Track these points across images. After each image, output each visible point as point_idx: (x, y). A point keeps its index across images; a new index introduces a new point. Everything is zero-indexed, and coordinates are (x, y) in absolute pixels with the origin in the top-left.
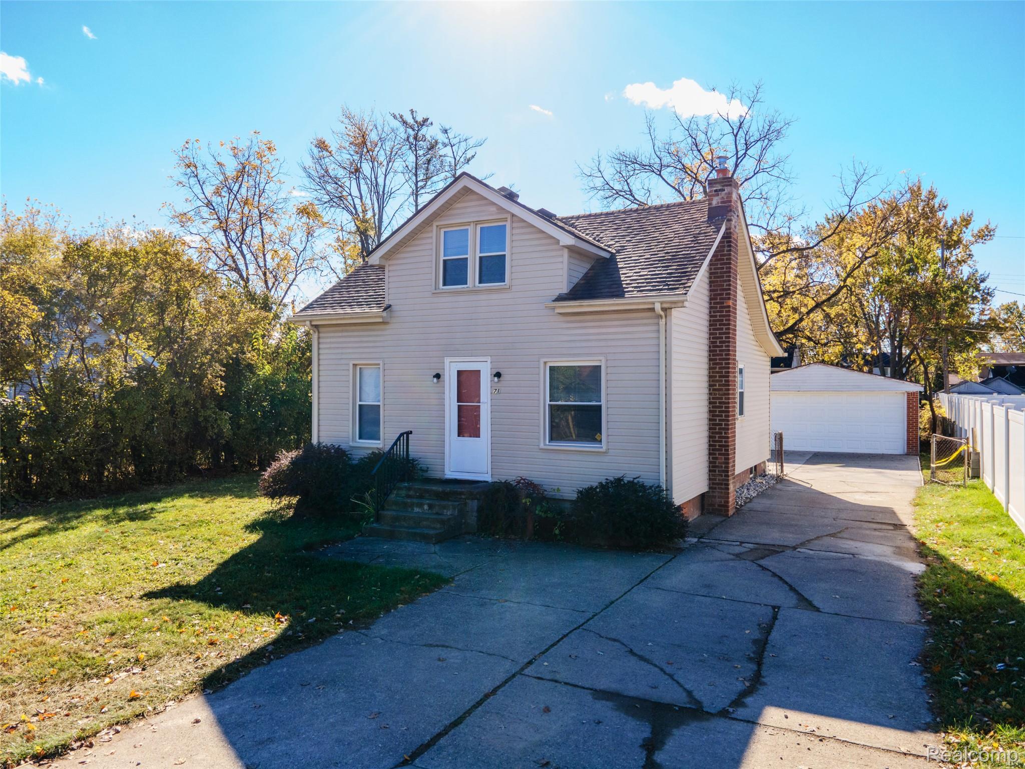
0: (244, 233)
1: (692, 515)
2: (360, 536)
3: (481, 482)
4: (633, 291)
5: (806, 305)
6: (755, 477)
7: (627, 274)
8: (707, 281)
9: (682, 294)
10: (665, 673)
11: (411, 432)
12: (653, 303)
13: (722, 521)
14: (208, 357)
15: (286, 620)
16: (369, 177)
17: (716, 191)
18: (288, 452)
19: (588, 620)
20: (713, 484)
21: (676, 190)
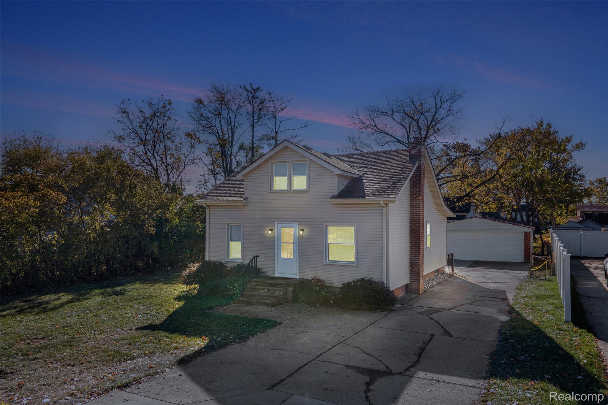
0: (155, 147)
1: (400, 294)
2: (233, 303)
3: (293, 278)
4: (370, 195)
5: (476, 183)
6: (437, 275)
7: (367, 186)
8: (409, 188)
9: (394, 198)
10: (378, 360)
11: (258, 256)
12: (380, 201)
13: (416, 297)
14: (146, 216)
15: (207, 339)
16: (226, 117)
17: (413, 147)
18: (194, 264)
19: (346, 340)
20: (412, 280)
21: (402, 125)
